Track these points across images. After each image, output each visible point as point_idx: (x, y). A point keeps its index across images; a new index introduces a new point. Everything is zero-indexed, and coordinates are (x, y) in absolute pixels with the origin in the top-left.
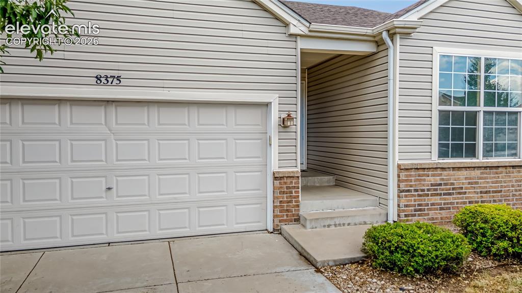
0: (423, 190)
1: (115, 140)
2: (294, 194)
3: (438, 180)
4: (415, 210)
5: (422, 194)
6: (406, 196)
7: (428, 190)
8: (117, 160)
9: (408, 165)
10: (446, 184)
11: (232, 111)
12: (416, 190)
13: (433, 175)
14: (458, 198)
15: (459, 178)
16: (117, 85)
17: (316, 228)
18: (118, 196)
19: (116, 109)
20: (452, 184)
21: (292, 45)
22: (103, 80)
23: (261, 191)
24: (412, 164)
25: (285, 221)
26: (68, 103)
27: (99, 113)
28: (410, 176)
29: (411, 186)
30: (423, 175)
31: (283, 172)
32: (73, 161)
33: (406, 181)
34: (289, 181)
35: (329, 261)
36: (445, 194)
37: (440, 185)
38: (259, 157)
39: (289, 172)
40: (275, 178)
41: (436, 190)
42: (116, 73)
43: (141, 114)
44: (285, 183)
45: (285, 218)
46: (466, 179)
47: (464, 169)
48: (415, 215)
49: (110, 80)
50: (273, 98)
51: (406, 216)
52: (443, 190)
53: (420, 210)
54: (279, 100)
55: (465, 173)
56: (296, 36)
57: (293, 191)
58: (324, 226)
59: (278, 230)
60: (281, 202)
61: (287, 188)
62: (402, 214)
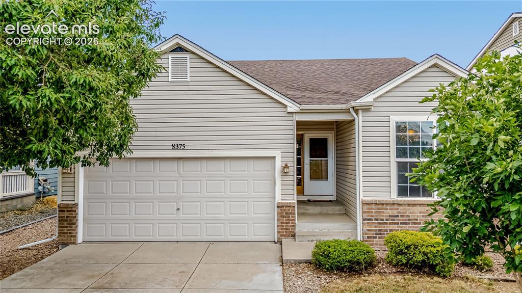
0: (383, 220)
1: (183, 181)
2: (291, 218)
3: (395, 212)
4: (376, 234)
5: (382, 222)
6: (368, 223)
7: (387, 220)
8: (183, 193)
9: (368, 201)
10: (402, 216)
11: (251, 162)
12: (377, 220)
13: (390, 209)
14: (413, 227)
15: (413, 212)
16: (183, 149)
17: (302, 241)
18: (183, 214)
19: (183, 163)
20: (408, 216)
21: (290, 118)
22: (176, 146)
23: (270, 215)
24: (372, 201)
25: (285, 236)
26: (158, 160)
27: (174, 164)
28: (371, 209)
29: (372, 216)
30: (382, 209)
31: (284, 203)
32: (159, 193)
33: (368, 212)
34: (287, 209)
35: (290, 260)
36: (401, 223)
37: (397, 216)
38: (269, 192)
39: (287, 203)
40: (278, 207)
41: (394, 220)
42: (182, 143)
43: (197, 165)
44: (285, 210)
45: (285, 233)
46: (420, 212)
47: (418, 205)
48: (376, 238)
49: (179, 146)
50: (277, 154)
51: (368, 237)
52: (400, 220)
53: (380, 234)
54: (281, 155)
55: (419, 208)
56: (292, 113)
57: (291, 216)
58: (309, 241)
59: (280, 242)
60: (282, 223)
61: (286, 213)
62: (366, 236)
